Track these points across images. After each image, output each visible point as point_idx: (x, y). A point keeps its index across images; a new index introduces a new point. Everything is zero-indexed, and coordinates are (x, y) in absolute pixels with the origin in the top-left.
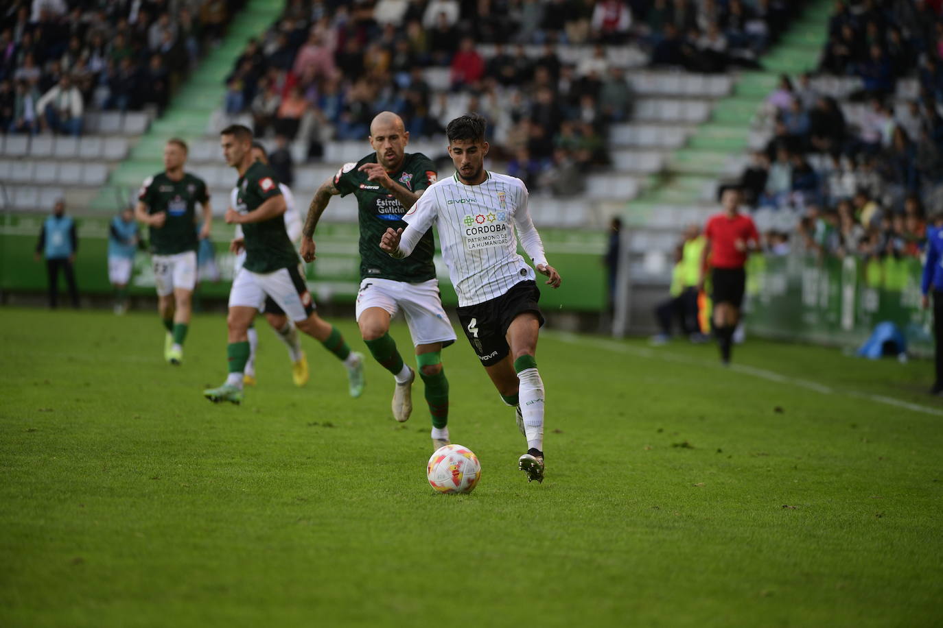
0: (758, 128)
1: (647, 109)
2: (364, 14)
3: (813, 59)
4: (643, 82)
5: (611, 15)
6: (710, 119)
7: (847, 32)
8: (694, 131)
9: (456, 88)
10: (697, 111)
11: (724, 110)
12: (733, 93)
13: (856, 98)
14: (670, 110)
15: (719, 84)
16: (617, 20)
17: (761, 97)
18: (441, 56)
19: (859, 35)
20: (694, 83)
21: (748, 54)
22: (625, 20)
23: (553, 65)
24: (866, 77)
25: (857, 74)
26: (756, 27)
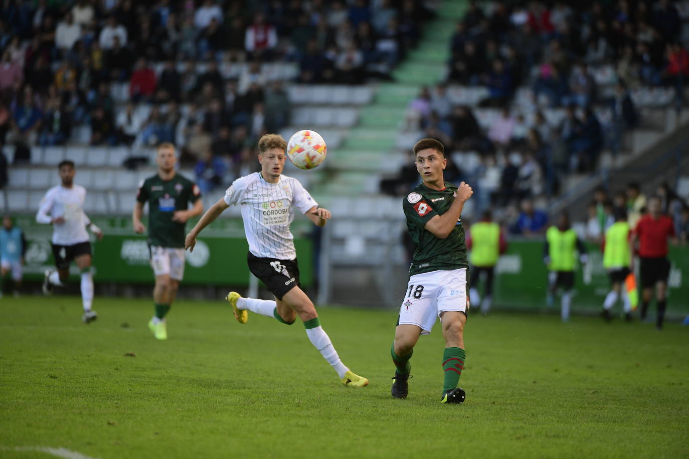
0: (406, 131)
1: (303, 116)
2: (47, 37)
3: (441, 72)
4: (297, 94)
5: (261, 37)
6: (358, 124)
7: (470, 49)
8: (347, 134)
9: (135, 100)
10: (346, 117)
11: (371, 115)
12: (374, 101)
13: (485, 104)
14: (324, 116)
15: (362, 94)
16: (265, 41)
17: (403, 105)
18: (116, 73)
19: (480, 50)
20: (340, 93)
21: (382, 68)
22: (272, 39)
23: (217, 80)
24: (491, 86)
25: (481, 84)
26: (387, 46)
